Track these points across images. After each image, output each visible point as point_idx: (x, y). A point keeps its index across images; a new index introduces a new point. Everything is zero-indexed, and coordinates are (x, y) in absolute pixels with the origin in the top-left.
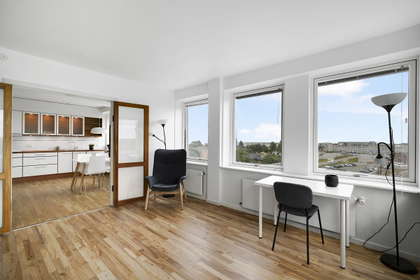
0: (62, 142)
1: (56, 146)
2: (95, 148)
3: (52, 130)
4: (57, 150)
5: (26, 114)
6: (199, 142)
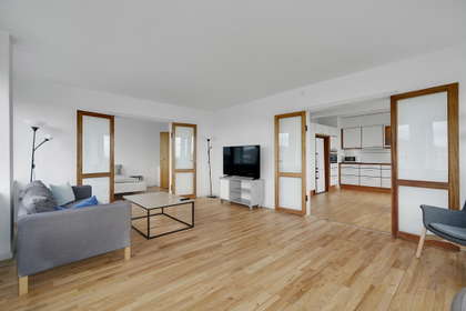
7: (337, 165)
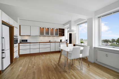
0: (51, 39)
1: (49, 40)
2: (62, 41)
3: (48, 34)
4: (50, 42)
5: (41, 28)
6: (82, 39)
7: (17, 45)
